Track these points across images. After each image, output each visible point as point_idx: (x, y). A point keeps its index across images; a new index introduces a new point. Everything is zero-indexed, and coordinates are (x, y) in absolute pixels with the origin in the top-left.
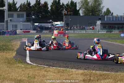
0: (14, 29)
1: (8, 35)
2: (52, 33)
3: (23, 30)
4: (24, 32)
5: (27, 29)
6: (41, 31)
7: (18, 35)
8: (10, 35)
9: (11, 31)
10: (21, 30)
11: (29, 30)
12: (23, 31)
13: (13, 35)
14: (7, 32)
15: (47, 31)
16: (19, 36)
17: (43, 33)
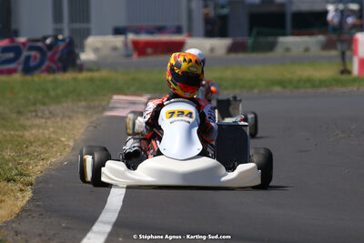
0: (66, 26)
1: (10, 72)
2: (343, 54)
3: (131, 37)
4: (140, 48)
5: (160, 30)
6: (262, 40)
7: (84, 75)
8: (28, 70)
9: (33, 45)
10: (118, 31)
11: (178, 30)
12: (136, 44)
13: (49, 70)
14: (5, 50)
15: (313, 41)
16: (92, 80)
17: (279, 51)
